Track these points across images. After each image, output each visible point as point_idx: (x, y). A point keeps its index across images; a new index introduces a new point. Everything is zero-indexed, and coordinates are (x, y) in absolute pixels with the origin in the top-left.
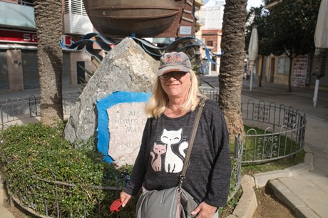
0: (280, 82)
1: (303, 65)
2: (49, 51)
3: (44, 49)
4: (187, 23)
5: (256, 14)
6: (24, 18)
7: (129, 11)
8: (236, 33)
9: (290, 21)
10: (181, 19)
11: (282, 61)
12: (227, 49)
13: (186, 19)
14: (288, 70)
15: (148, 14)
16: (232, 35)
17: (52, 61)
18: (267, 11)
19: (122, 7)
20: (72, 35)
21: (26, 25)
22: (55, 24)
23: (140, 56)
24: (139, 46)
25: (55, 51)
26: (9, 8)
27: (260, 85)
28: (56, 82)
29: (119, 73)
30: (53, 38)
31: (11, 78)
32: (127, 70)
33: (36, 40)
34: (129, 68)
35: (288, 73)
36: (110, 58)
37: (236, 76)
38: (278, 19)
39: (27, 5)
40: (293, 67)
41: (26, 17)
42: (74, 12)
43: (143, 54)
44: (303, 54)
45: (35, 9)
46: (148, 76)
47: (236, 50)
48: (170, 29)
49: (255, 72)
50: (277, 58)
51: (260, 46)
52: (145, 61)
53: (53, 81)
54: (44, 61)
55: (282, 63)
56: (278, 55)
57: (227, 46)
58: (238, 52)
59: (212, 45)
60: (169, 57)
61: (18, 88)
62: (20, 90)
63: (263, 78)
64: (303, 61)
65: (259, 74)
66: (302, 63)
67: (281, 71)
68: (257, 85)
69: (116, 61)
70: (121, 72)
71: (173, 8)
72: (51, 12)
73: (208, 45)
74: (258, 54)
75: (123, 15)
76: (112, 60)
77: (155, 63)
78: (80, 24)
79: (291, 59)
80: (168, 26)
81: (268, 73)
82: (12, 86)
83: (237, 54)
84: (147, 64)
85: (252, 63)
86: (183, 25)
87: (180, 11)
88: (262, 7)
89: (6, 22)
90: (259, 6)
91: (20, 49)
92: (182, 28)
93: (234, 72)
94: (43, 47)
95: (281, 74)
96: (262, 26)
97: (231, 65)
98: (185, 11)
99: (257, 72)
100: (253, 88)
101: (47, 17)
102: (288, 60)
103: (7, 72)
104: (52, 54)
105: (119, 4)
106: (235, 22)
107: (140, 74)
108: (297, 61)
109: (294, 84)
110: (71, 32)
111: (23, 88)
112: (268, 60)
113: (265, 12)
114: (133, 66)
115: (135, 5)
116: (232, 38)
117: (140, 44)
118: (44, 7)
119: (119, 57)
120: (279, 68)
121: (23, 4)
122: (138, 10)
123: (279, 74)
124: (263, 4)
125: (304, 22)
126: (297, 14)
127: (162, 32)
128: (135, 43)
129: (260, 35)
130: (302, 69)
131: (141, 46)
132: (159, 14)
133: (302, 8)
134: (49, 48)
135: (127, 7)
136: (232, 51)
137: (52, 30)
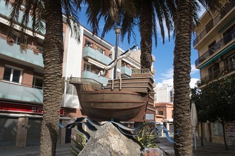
0: (217, 142)
1: (233, 128)
2: (50, 126)
3: (46, 125)
4: (151, 112)
5: (192, 93)
6: (34, 97)
7: (110, 104)
8: (184, 113)
9: (218, 98)
10: (146, 109)
11: (216, 125)
12: (178, 125)
13: (150, 109)
14: (222, 132)
15: (124, 106)
16: (181, 115)
17: (50, 133)
18: (200, 91)
19: (105, 101)
20: (65, 108)
21: (35, 101)
22: (56, 107)
23: (117, 136)
24: (116, 128)
25: (54, 126)
26: (26, 90)
27: (202, 145)
28: (52, 149)
29: (101, 150)
30: (53, 117)
31: (18, 137)
32: (108, 147)
33: (40, 111)
34: (109, 146)
35: (223, 135)
36: (96, 138)
37: (187, 146)
38: (209, 96)
39: (37, 88)
40: (226, 130)
41: (36, 96)
42: (67, 92)
43: (120, 135)
44: (232, 121)
45: (44, 97)
46: (123, 152)
47: (185, 126)
48: (138, 116)
49: (197, 135)
50: (212, 124)
51: (198, 116)
52: (121, 140)
53: (50, 148)
54: (45, 132)
55: (217, 127)
56: (213, 122)
57: (179, 123)
58: (187, 127)
59: (162, 114)
60: (148, 152)
61: (21, 146)
62: (23, 148)
63: (204, 139)
64: (232, 125)
65: (200, 136)
66: (232, 127)
67: (217, 133)
68: (200, 145)
69: (100, 140)
70: (103, 148)
71: (140, 101)
72: (54, 99)
73: (160, 114)
74: (198, 121)
75: (105, 106)
76: (97, 140)
77: (128, 141)
78: (71, 100)
79: (223, 125)
80: (137, 114)
81: (207, 134)
82: (17, 144)
83: (186, 129)
84: (123, 142)
85: (194, 128)
86: (148, 113)
87: (145, 104)
88: (196, 88)
89: (22, 99)
90: (194, 88)
91: (28, 117)
92: (147, 115)
93: (186, 143)
94: (46, 123)
95: (217, 136)
96: (198, 101)
97: (182, 137)
98: (149, 103)
99: (198, 134)
100: (197, 147)
101: (52, 102)
102: (221, 124)
103: (16, 133)
104: (51, 128)
105: (103, 99)
106: (183, 106)
107: (117, 150)
108: (228, 125)
109: (229, 143)
110: (64, 106)
111: (25, 146)
112: (206, 125)
113: (198, 91)
114: (112, 144)
115: (114, 100)
116: (182, 118)
117: (117, 126)
118: (50, 96)
119: (102, 137)
120: (214, 131)
121: (35, 88)
122: (116, 104)
123: (215, 135)
124: (197, 86)
125: (228, 99)
126: (222, 94)
127: (133, 118)
128: (113, 126)
129: (198, 108)
130: (232, 131)
131: (118, 128)
132: (131, 106)
133: (225, 89)
134: (50, 124)
135: (109, 101)
136: (183, 126)
137: (53, 111)
